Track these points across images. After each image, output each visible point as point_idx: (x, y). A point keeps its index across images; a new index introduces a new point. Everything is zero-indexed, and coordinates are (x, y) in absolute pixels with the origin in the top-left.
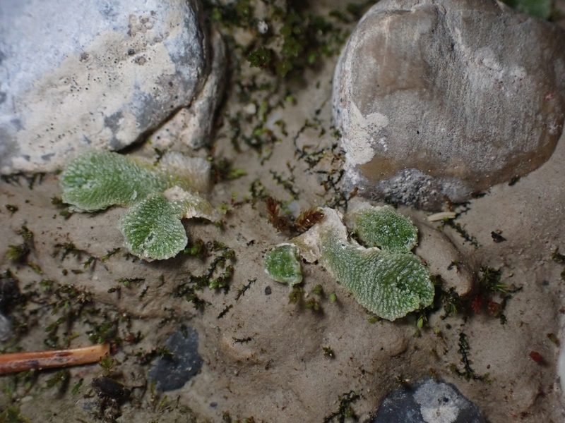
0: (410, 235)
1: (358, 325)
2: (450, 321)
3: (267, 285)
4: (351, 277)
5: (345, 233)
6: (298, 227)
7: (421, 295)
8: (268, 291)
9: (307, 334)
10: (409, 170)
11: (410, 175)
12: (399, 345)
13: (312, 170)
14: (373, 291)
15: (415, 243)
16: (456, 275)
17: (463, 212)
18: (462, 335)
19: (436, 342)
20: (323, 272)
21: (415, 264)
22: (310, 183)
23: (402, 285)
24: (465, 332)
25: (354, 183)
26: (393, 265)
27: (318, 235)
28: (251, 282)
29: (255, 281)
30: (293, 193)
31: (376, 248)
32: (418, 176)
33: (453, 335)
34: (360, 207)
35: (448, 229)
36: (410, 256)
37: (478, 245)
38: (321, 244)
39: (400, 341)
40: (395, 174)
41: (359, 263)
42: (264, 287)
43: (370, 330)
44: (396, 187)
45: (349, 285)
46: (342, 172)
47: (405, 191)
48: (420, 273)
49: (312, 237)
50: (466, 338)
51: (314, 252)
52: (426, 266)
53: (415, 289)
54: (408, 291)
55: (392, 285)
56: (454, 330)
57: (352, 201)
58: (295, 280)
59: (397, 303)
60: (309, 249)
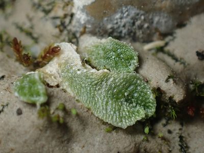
0: (132, 58)
1: (97, 135)
2: (170, 127)
3: (18, 107)
4: (87, 95)
5: (79, 59)
6: (40, 62)
7: (146, 107)
8: (19, 112)
9: (55, 146)
10: (126, 7)
11: (127, 11)
12: (131, 149)
13: (47, 17)
14: (106, 105)
15: (136, 64)
16: (172, 85)
17: (170, 40)
18: (181, 137)
19: (161, 145)
20: (64, 93)
21: (139, 82)
22: (47, 28)
23: (129, 100)
24: (183, 135)
25: (83, 22)
26: (121, 83)
27: (57, 65)
28: (3, 106)
29: (7, 105)
30: (33, 38)
31: (106, 70)
32: (133, 12)
33: (174, 138)
34: (89, 42)
35: (161, 55)
36: (134, 74)
37: (186, 64)
38: (60, 72)
39: (133, 145)
40: (115, 12)
41: (93, 84)
42: (15, 109)
43: (108, 138)
44: (117, 23)
45: (86, 102)
46: (72, 15)
47: (124, 26)
48: (143, 88)
49: (52, 68)
50: (184, 139)
51: (55, 78)
52: (147, 82)
53: (139, 102)
54: (134, 104)
55: (121, 100)
56: (174, 134)
57: (82, 38)
58: (42, 99)
59: (127, 113)
60: (50, 76)
